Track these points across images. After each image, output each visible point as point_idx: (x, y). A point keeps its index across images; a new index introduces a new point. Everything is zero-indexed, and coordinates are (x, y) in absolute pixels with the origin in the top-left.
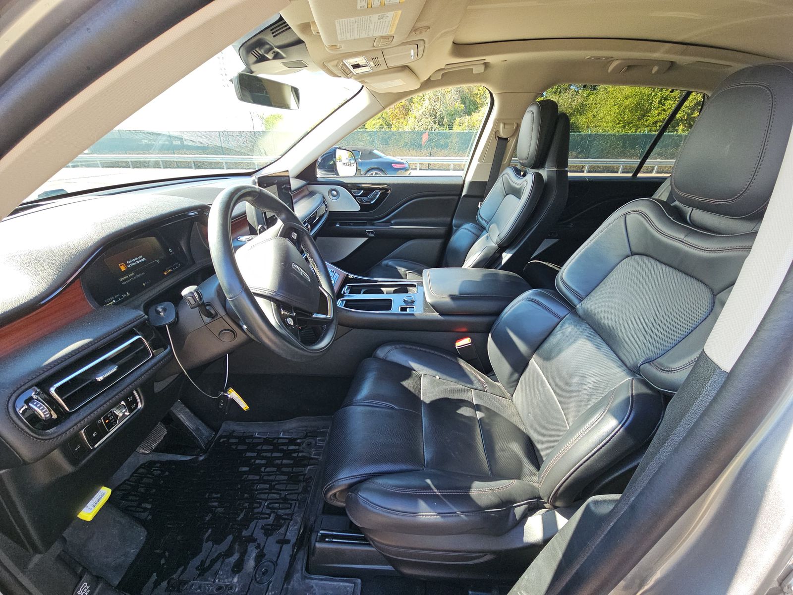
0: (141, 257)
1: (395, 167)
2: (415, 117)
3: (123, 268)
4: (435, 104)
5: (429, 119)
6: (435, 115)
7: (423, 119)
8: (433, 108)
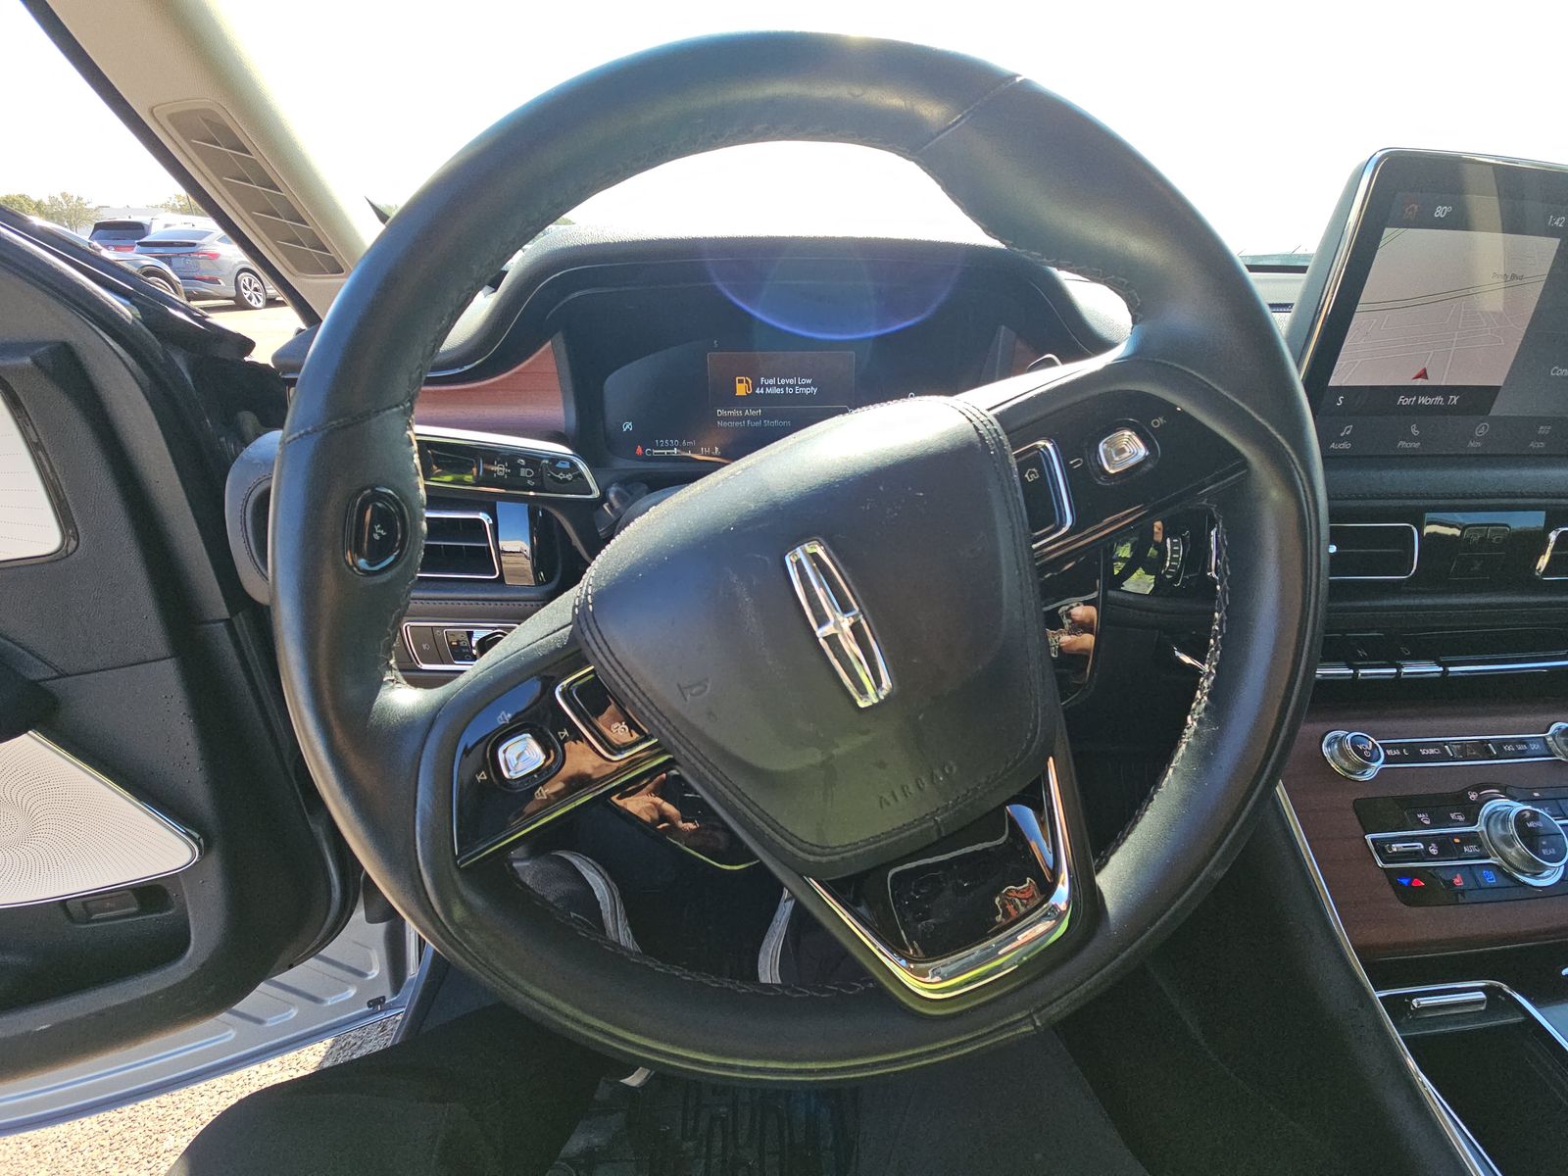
0: (809, 381)
3: (741, 390)
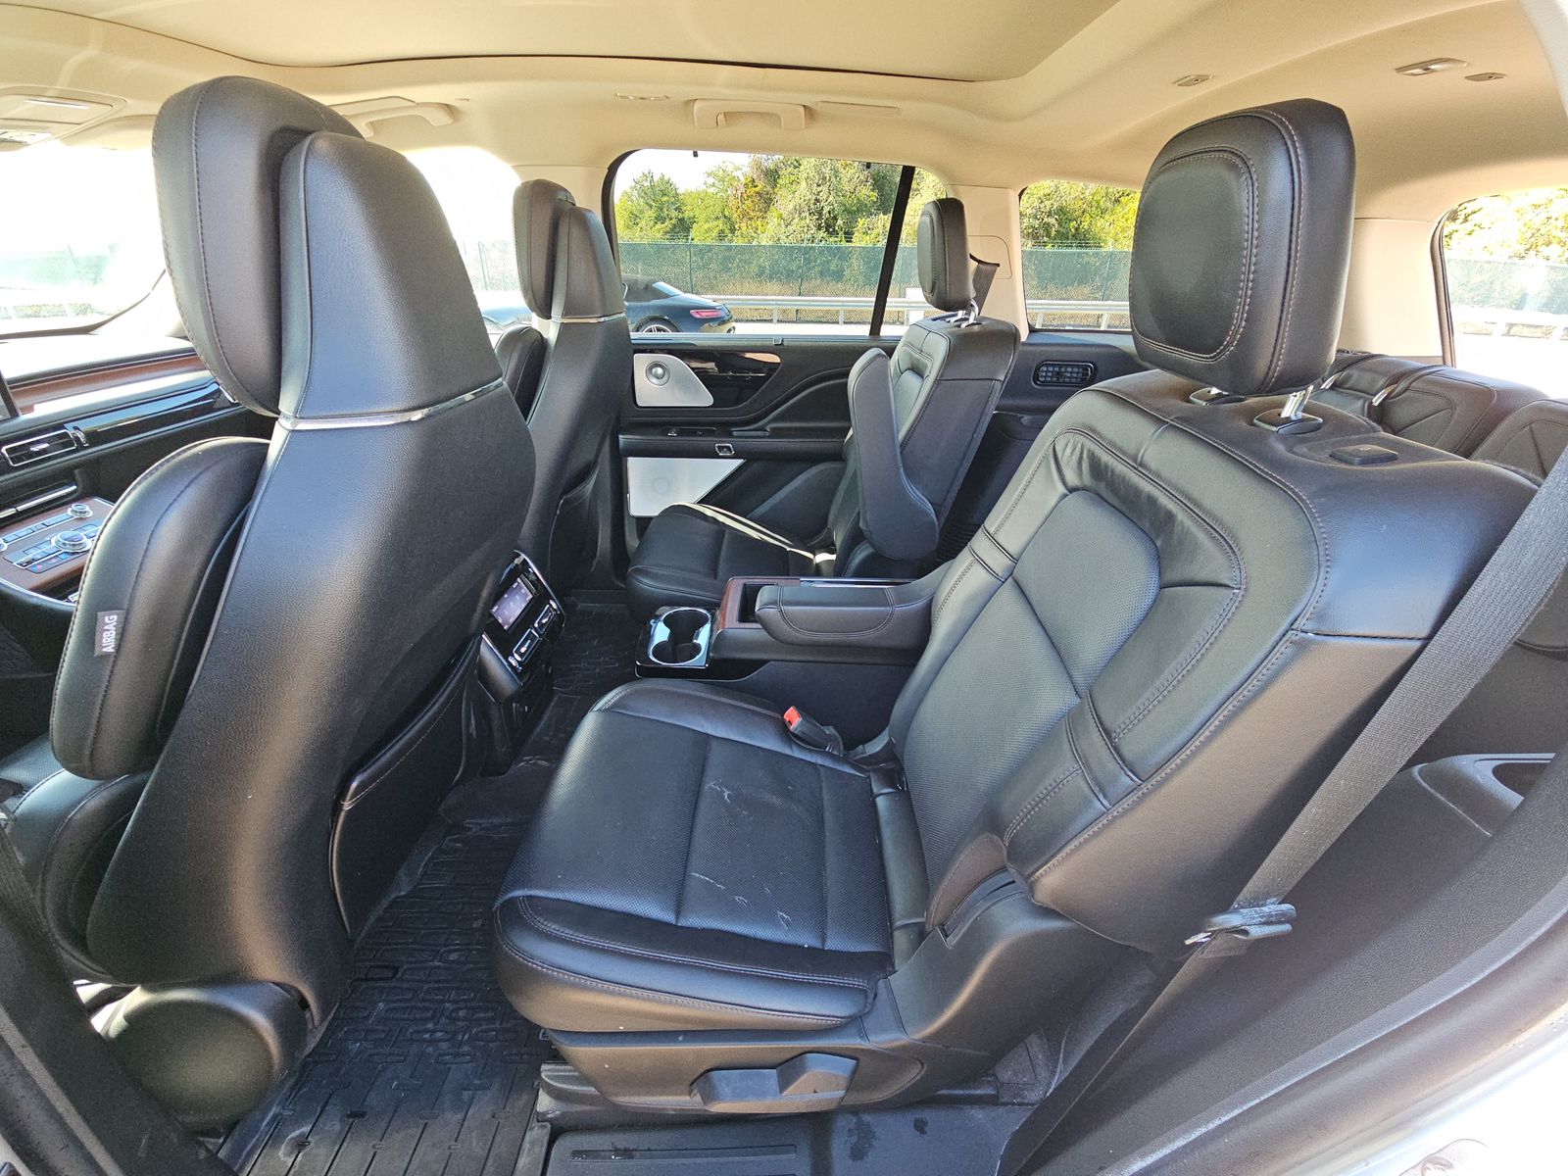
1: (698, 316)
2: (781, 217)
4: (819, 189)
5: (808, 221)
6: (820, 213)
7: (796, 221)
8: (814, 198)
